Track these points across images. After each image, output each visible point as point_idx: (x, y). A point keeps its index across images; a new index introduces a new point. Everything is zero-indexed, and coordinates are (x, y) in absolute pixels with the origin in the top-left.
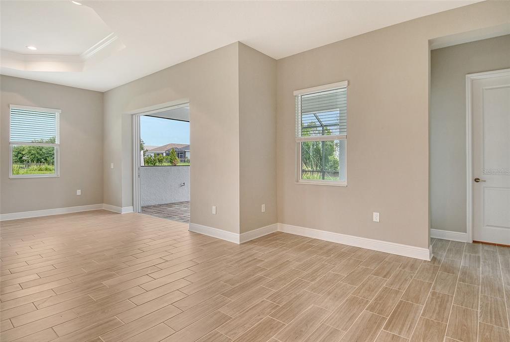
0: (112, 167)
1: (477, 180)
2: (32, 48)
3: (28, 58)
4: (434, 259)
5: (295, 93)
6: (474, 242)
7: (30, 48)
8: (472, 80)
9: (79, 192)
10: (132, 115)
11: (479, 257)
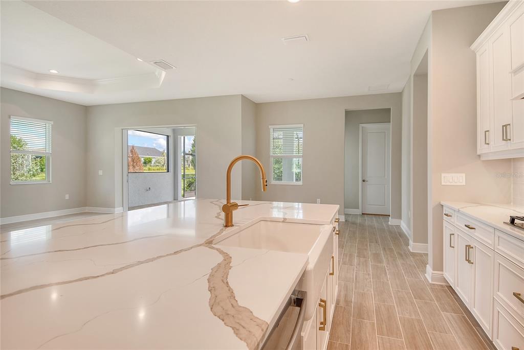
0: (101, 173)
1: (364, 181)
2: (54, 72)
3: (39, 77)
4: (346, 221)
5: (270, 127)
6: (363, 214)
7: (51, 71)
8: (362, 127)
9: (67, 197)
10: (122, 129)
11: (365, 220)
